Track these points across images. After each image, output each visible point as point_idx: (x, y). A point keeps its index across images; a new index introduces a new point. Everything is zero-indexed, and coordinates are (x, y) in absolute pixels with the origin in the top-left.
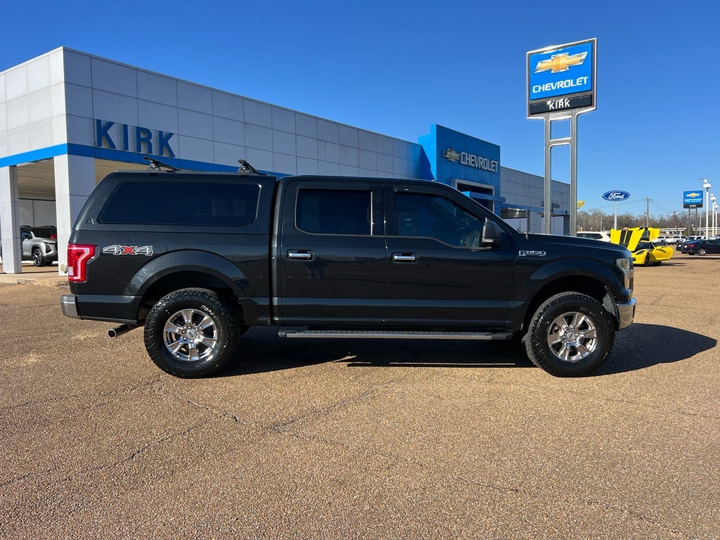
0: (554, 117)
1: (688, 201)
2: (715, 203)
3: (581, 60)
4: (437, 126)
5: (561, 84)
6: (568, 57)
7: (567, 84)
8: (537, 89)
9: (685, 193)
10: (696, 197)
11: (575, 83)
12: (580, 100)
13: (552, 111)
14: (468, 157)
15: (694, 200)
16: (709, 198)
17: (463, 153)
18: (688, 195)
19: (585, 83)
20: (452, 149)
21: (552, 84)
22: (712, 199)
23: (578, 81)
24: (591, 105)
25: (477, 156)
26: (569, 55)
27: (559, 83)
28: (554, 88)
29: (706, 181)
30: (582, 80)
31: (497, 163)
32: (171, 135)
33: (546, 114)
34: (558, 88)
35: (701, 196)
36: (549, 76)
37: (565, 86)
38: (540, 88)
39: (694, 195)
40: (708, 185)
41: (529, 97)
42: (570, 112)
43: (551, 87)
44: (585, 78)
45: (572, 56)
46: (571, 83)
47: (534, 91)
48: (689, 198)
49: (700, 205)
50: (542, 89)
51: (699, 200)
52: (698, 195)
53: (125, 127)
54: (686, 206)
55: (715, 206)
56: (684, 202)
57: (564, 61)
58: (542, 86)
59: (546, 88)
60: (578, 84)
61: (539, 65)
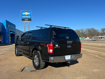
0: (25, 21)
4: (6, 20)
5: (27, 17)
12: (30, 20)
25: (12, 26)
30: (30, 17)
31: (15, 28)
42: (28, 21)
59: (24, 17)
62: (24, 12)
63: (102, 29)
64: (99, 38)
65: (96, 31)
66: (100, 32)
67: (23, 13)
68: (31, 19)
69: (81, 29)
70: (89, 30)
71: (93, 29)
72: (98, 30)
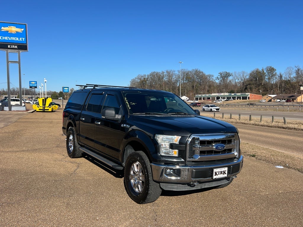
1: (31, 85)
3: (22, 31)
6: (16, 28)
9: (30, 82)
10: (34, 84)
11: (19, 39)
12: (23, 47)
13: (9, 48)
15: (34, 85)
18: (31, 83)
19: (24, 40)
21: (9, 37)
23: (20, 39)
24: (26, 50)
27: (12, 38)
28: (10, 39)
30: (22, 39)
33: (7, 49)
34: (12, 39)
35: (36, 84)
36: (7, 33)
37: (15, 40)
38: (3, 38)
39: (33, 83)
42: (17, 50)
43: (8, 39)
44: (24, 38)
46: (17, 39)
48: (32, 84)
49: (36, 87)
50: (4, 39)
52: (35, 83)
54: (31, 87)
56: (30, 85)
58: (4, 37)
59: (6, 38)
62: (6, 25)
63: (221, 74)
64: (213, 99)
65: (206, 78)
66: (217, 81)
67: (3, 28)
68: (26, 46)
69: (167, 72)
70: (187, 76)
71: (197, 73)
72: (213, 76)
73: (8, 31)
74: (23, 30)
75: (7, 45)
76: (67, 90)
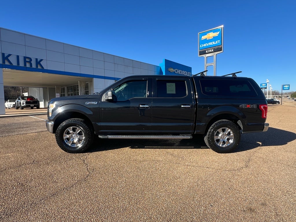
0: (208, 55)
1: (262, 87)
2: (271, 87)
3: (217, 35)
4: (165, 59)
5: (210, 44)
7: (212, 43)
8: (202, 46)
10: (265, 86)
11: (215, 42)
12: (217, 49)
13: (207, 53)
14: (178, 71)
15: (264, 87)
16: (269, 86)
17: (176, 69)
18: (262, 85)
19: (219, 42)
20: (171, 68)
21: (207, 44)
22: (270, 86)
23: (216, 42)
24: (221, 50)
25: (182, 70)
26: (213, 33)
27: (209, 43)
28: (208, 45)
29: (267, 80)
30: (217, 42)
31: (190, 73)
32: (42, 60)
33: (205, 55)
35: (266, 85)
36: (206, 41)
37: (212, 44)
38: (203, 45)
39: (264, 85)
40: (268, 81)
41: (199, 49)
42: (213, 53)
44: (219, 41)
45: (214, 33)
46: (214, 43)
47: (201, 47)
48: (262, 86)
49: (266, 88)
51: (266, 86)
52: (265, 85)
53: (18, 57)
55: (271, 88)
57: (211, 35)
59: (205, 45)
60: (216, 43)
61: (203, 37)
62: (205, 34)
73: (206, 39)
74: (218, 33)
75: (205, 51)
76: (288, 87)
